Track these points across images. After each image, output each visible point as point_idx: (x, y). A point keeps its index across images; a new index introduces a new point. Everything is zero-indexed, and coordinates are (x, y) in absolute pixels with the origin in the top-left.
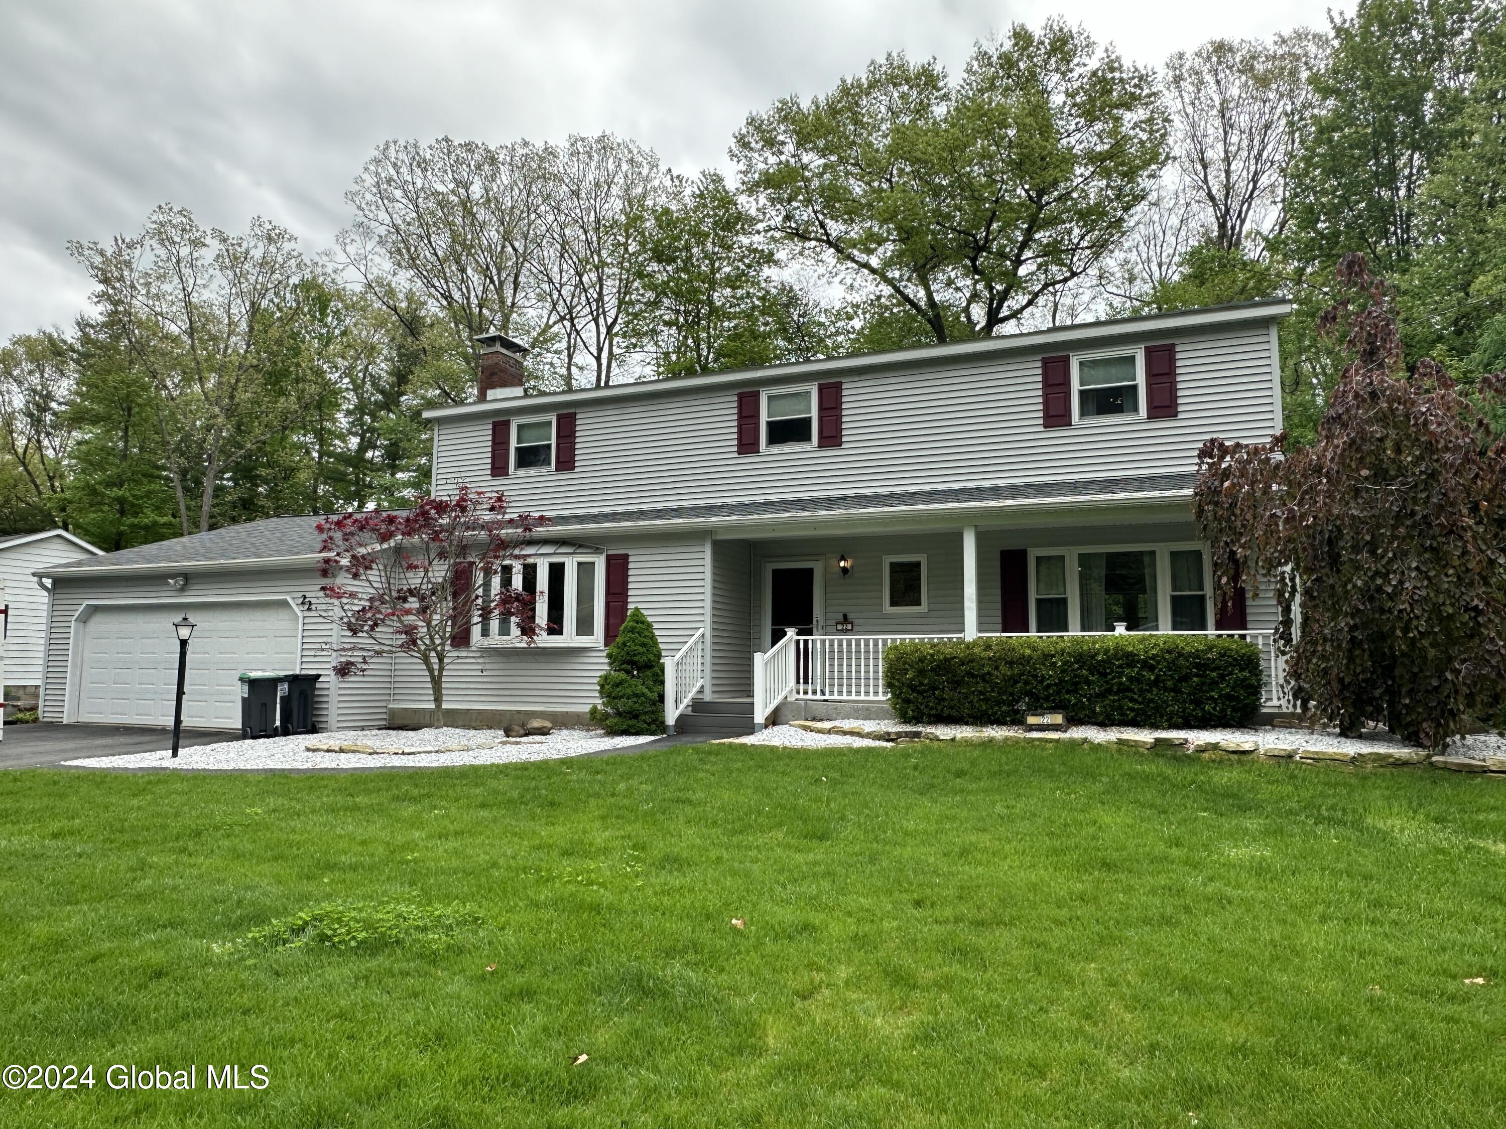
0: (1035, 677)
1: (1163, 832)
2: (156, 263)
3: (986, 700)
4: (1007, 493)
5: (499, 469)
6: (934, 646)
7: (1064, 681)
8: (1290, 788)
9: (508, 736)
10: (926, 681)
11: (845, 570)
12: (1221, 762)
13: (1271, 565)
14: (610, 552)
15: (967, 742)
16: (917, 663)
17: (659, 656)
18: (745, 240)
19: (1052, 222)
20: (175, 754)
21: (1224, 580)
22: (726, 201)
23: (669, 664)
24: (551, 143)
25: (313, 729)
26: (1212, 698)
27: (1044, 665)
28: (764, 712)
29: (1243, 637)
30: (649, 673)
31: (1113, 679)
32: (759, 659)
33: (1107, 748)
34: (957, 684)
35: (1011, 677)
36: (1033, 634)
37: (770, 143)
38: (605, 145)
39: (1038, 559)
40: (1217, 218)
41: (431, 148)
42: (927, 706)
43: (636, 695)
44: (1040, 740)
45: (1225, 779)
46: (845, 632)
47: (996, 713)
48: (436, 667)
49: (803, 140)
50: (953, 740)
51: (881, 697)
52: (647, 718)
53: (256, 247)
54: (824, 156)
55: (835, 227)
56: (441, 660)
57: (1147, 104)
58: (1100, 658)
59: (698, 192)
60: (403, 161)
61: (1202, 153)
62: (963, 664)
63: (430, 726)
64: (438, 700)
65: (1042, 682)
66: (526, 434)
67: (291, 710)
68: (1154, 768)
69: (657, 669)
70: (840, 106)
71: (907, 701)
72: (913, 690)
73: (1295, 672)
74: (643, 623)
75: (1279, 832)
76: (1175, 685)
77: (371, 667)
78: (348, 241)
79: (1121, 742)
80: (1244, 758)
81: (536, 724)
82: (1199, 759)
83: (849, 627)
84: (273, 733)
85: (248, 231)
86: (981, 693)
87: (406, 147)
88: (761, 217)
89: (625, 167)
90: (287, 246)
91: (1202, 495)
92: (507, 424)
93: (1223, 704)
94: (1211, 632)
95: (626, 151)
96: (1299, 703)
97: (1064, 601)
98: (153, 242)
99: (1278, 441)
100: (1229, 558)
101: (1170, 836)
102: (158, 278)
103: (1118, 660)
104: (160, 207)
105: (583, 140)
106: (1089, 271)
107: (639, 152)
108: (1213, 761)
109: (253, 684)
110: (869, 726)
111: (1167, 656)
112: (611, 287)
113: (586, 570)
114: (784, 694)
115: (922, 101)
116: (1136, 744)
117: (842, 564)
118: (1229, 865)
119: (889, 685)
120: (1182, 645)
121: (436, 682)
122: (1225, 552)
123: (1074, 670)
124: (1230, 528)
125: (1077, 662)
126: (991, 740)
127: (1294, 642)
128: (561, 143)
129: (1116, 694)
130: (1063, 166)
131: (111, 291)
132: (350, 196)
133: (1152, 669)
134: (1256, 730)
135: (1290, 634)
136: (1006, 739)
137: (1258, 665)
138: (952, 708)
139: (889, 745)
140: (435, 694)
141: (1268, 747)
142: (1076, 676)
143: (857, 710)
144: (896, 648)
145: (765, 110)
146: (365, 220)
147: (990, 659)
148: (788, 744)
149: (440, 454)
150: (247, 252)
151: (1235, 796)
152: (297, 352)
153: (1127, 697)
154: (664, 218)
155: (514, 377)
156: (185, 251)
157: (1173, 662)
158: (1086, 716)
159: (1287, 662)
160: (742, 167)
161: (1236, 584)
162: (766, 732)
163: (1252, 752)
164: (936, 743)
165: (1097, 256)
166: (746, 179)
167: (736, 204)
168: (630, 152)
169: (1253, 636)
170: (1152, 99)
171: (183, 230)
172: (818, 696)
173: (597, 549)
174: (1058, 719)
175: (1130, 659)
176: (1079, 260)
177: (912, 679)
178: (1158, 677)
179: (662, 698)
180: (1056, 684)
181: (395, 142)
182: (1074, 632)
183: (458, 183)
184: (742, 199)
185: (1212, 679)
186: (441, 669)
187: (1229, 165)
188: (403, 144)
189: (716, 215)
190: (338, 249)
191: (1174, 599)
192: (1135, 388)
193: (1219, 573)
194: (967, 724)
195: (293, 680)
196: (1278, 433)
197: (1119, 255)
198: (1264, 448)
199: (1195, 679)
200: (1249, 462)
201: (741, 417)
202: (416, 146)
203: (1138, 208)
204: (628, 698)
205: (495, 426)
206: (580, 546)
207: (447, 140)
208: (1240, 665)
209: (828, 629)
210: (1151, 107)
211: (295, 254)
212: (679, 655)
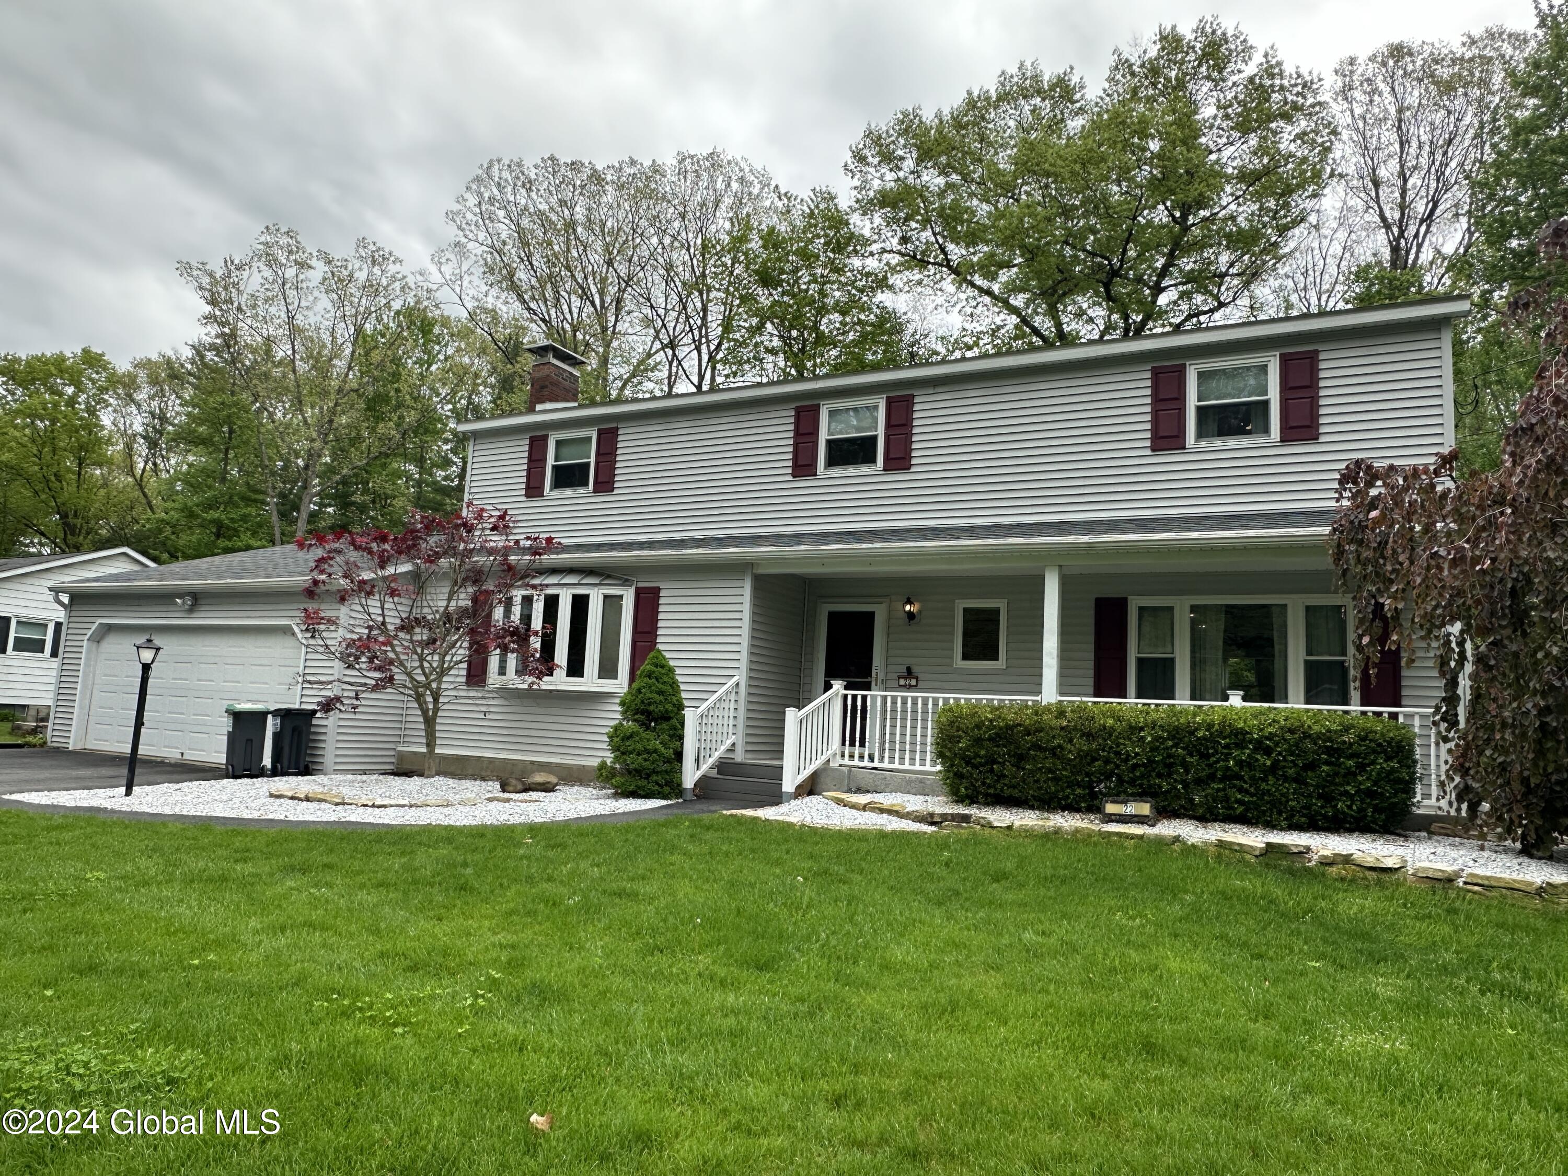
0: (1118, 754)
1: (1247, 993)
2: (263, 285)
3: (1056, 779)
4: (1103, 527)
5: (533, 489)
6: (994, 709)
7: (1154, 761)
8: (1447, 929)
9: (504, 791)
10: (983, 752)
11: (911, 615)
12: (1353, 881)
13: (1432, 624)
14: (640, 585)
15: (1028, 833)
16: (973, 729)
17: (681, 707)
18: (856, 262)
19: (1199, 246)
20: (128, 793)
21: (1366, 640)
22: (838, 221)
23: (690, 716)
24: (659, 162)
25: (306, 771)
26: (1346, 793)
27: (1130, 739)
28: (794, 779)
29: (1394, 716)
30: (665, 726)
31: (1217, 762)
32: (791, 714)
33: (1203, 851)
34: (1020, 758)
35: (1087, 754)
36: (1131, 700)
37: (888, 157)
38: (714, 161)
39: (1142, 610)
40: (1390, 242)
41: (536, 167)
42: (984, 784)
43: (647, 751)
44: (1119, 834)
45: (1355, 909)
46: (909, 688)
47: (1068, 797)
48: (431, 706)
49: (925, 155)
50: (1010, 828)
51: (928, 768)
52: (659, 778)
53: (360, 269)
54: (947, 175)
55: (957, 251)
56: (436, 701)
57: (1310, 114)
58: (1200, 734)
59: (808, 211)
60: (506, 180)
61: (1374, 170)
62: (1029, 734)
63: (421, 775)
64: (430, 744)
65: (1126, 760)
66: (565, 451)
67: (282, 748)
68: (1258, 885)
69: (674, 722)
70: (965, 119)
71: (959, 776)
72: (967, 763)
73: (1462, 765)
74: (663, 667)
75: (1424, 1007)
76: (1298, 774)
77: (364, 702)
78: (443, 260)
79: (1221, 844)
80: (1385, 877)
81: (539, 778)
82: (1323, 875)
83: (913, 682)
84: (260, 773)
85: (353, 253)
86: (1050, 771)
87: (509, 166)
88: (876, 237)
89: (735, 186)
90: (392, 268)
91: (1341, 532)
92: (545, 439)
93: (1362, 801)
94: (1355, 708)
95: (737, 169)
96: (1464, 806)
97: (1172, 661)
98: (261, 264)
99: (1446, 461)
100: (1374, 612)
101: (1257, 1002)
102: (266, 301)
103: (1224, 738)
104: (267, 228)
105: (692, 157)
106: (1238, 302)
107: (751, 171)
108: (1343, 879)
109: (238, 717)
110: (915, 803)
111: (1288, 736)
112: (715, 315)
113: (613, 604)
114: (824, 758)
115: (1055, 116)
116: (1242, 849)
117: (908, 608)
118: (1342, 1064)
119: (940, 755)
120: (1309, 723)
121: (430, 722)
122: (1368, 604)
123: (1167, 748)
124: (1377, 574)
125: (1171, 737)
126: (1057, 831)
127: (1462, 725)
128: (669, 161)
129: (1221, 780)
130: (1211, 181)
131: (218, 313)
132: (451, 216)
133: (1268, 751)
134: (1406, 838)
135: (1456, 715)
136: (1077, 830)
137: (1411, 752)
138: (1014, 787)
139: (933, 828)
140: (427, 737)
141: (1418, 865)
142: (1170, 756)
143: (910, 782)
144: (950, 710)
145: (884, 122)
146: (464, 240)
147: (1062, 728)
148: (808, 822)
149: (474, 472)
150: (351, 275)
151: (1365, 936)
152: (396, 376)
153: (1235, 786)
154: (771, 239)
155: (567, 391)
156: (290, 273)
157: (1297, 745)
158: (1182, 807)
159: (1450, 751)
160: (856, 182)
161: (1383, 646)
162: (793, 802)
163: (1397, 869)
164: (987, 831)
165: (1247, 284)
166: (860, 197)
167: (847, 224)
168: (741, 170)
169: (1406, 715)
170: (1317, 109)
171: (290, 252)
172: (866, 763)
173: (627, 580)
174: (1145, 809)
175: (1239, 737)
176: (1227, 289)
177: (967, 749)
178: (1275, 764)
179: (679, 756)
180: (1144, 765)
181: (499, 161)
182: (1183, 702)
183: (562, 203)
184: (855, 219)
185: (1348, 769)
186: (436, 709)
187: (1405, 181)
188: (507, 162)
189: (826, 235)
190: (433, 269)
191: (1309, 666)
192: (1266, 403)
193: (1360, 632)
194: (1032, 808)
195: (285, 715)
196: (1446, 450)
197: (1274, 283)
198: (1426, 471)
199: (1325, 768)
200: (1406, 489)
201: (798, 433)
202: (520, 165)
203: (1296, 231)
204: (638, 754)
205: (533, 440)
206: (609, 577)
207: (552, 158)
208: (1385, 752)
209: (889, 684)
210: (1315, 118)
211: (399, 276)
212: (705, 705)
